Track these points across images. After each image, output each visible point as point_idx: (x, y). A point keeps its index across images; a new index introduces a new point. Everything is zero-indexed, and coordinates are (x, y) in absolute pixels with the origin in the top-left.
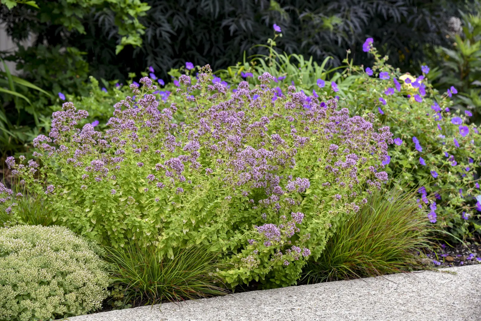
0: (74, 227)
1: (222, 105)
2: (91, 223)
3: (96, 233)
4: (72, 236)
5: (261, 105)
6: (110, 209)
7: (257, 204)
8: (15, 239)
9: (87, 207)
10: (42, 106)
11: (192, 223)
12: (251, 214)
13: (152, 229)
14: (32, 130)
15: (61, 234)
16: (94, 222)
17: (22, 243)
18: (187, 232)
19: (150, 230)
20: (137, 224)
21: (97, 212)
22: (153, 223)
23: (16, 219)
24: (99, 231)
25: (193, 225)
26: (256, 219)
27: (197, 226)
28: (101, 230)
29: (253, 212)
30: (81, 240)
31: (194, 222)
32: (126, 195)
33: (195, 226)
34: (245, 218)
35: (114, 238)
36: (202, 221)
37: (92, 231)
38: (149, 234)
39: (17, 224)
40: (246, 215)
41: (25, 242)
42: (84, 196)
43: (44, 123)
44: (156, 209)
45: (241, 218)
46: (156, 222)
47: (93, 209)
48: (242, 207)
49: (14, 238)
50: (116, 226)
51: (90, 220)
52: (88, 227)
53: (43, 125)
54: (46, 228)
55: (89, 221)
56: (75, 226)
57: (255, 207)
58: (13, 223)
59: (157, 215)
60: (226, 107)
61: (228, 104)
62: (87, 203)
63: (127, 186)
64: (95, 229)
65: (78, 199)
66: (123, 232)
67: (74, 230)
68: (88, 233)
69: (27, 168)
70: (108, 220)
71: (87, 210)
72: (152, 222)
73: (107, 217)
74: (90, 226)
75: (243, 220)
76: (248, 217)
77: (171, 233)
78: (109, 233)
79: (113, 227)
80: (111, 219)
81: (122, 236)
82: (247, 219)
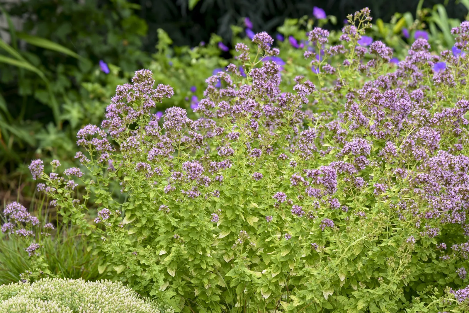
0: (137, 283)
1: (383, 81)
2: (167, 274)
3: (174, 294)
4: (134, 299)
5: (453, 79)
6: (204, 250)
7: (449, 251)
8: (44, 300)
9: (161, 247)
10: (62, 90)
11: (339, 281)
12: (438, 270)
13: (272, 288)
14: (45, 127)
15: (117, 294)
16: (172, 273)
17: (56, 308)
18: (329, 297)
19: (269, 290)
20: (247, 279)
21: (178, 256)
22: (276, 277)
23: (39, 267)
24: (180, 289)
25: (342, 285)
26: (447, 278)
27: (346, 287)
28: (183, 287)
29: (441, 265)
30: (149, 306)
31: (342, 278)
32: (228, 228)
33: (343, 287)
34: (426, 275)
35: (204, 302)
36: (357, 278)
37: (167, 288)
38: (266, 296)
39: (42, 276)
40: (428, 271)
41: (59, 307)
42: (156, 228)
43: (68, 112)
44: (284, 253)
45: (418, 276)
46: (280, 276)
47: (173, 249)
48: (424, 255)
49: (42, 299)
50: (209, 280)
51: (166, 269)
52: (161, 282)
53: (66, 117)
54: (91, 284)
55: (164, 271)
56: (138, 280)
57: (445, 257)
58: (34, 275)
59: (284, 264)
60: (390, 84)
61: (393, 77)
62: (162, 240)
63: (231, 212)
64: (174, 286)
65: (146, 234)
66: (219, 292)
67: (137, 288)
68: (160, 293)
69: (62, 182)
70: (198, 268)
71: (162, 252)
72: (274, 275)
73: (197, 262)
74: (165, 280)
75: (423, 278)
76: (432, 274)
77: (309, 297)
78: (197, 292)
79: (205, 281)
80: (204, 266)
81: (218, 299)
82: (429, 278)
